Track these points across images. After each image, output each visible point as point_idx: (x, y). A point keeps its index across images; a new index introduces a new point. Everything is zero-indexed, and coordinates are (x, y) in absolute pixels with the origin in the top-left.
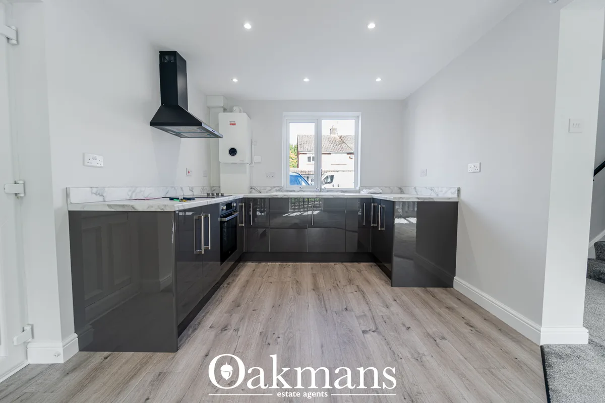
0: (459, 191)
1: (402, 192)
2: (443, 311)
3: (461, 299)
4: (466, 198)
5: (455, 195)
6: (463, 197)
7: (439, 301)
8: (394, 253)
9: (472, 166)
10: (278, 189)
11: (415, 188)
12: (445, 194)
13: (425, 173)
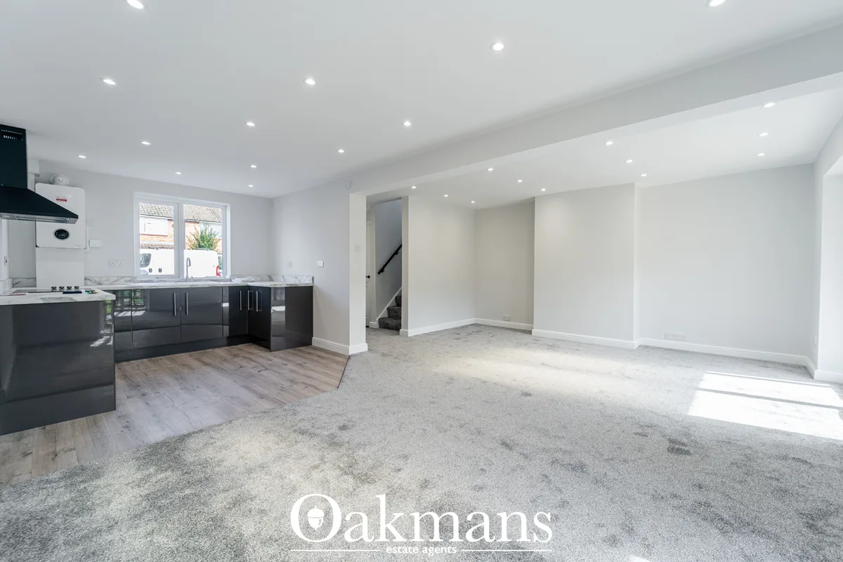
0: (313, 278)
1: (271, 280)
2: (306, 355)
3: (316, 349)
4: (318, 284)
5: (311, 282)
6: (316, 283)
7: (303, 352)
8: (271, 334)
9: (320, 263)
10: (129, 279)
11: (283, 276)
12: (304, 281)
13: (290, 265)
